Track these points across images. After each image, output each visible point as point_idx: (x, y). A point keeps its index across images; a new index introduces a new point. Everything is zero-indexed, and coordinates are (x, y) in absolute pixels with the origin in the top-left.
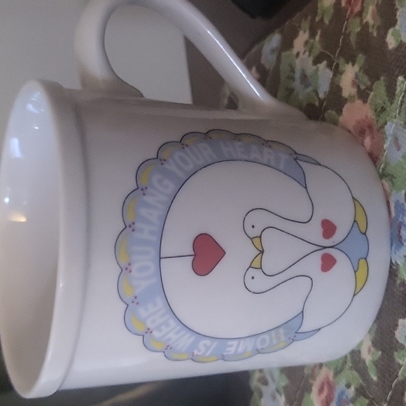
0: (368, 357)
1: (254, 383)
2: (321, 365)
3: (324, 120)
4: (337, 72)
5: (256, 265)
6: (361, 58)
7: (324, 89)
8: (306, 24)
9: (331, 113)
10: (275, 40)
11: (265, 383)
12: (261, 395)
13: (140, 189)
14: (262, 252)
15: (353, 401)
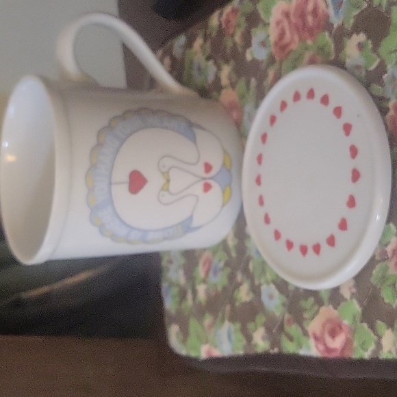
0: (232, 243)
1: (164, 263)
2: (205, 250)
3: (210, 98)
4: (219, 69)
5: (166, 188)
6: (232, 62)
7: (211, 78)
8: (201, 34)
9: (215, 94)
10: (181, 40)
11: (170, 262)
12: (168, 270)
13: (99, 145)
14: (168, 181)
15: (222, 269)
